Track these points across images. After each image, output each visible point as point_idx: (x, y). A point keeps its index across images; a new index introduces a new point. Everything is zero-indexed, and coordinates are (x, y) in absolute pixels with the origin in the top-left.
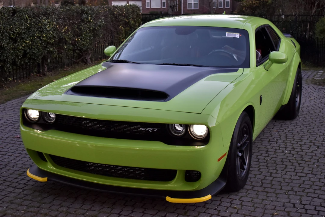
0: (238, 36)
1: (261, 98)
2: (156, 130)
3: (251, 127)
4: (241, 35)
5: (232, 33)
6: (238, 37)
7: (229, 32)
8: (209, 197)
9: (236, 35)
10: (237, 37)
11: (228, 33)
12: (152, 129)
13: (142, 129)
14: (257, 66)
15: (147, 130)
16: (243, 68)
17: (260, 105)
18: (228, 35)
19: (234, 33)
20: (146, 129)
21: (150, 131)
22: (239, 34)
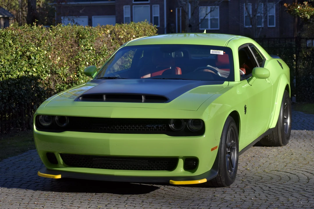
1: (245, 108)
2: (160, 126)
5: (216, 51)
6: (222, 54)
7: (213, 50)
8: (205, 180)
13: (149, 125)
14: (241, 80)
16: (228, 81)
18: (212, 52)
19: (219, 51)
20: (151, 126)
21: (155, 127)
22: (223, 51)
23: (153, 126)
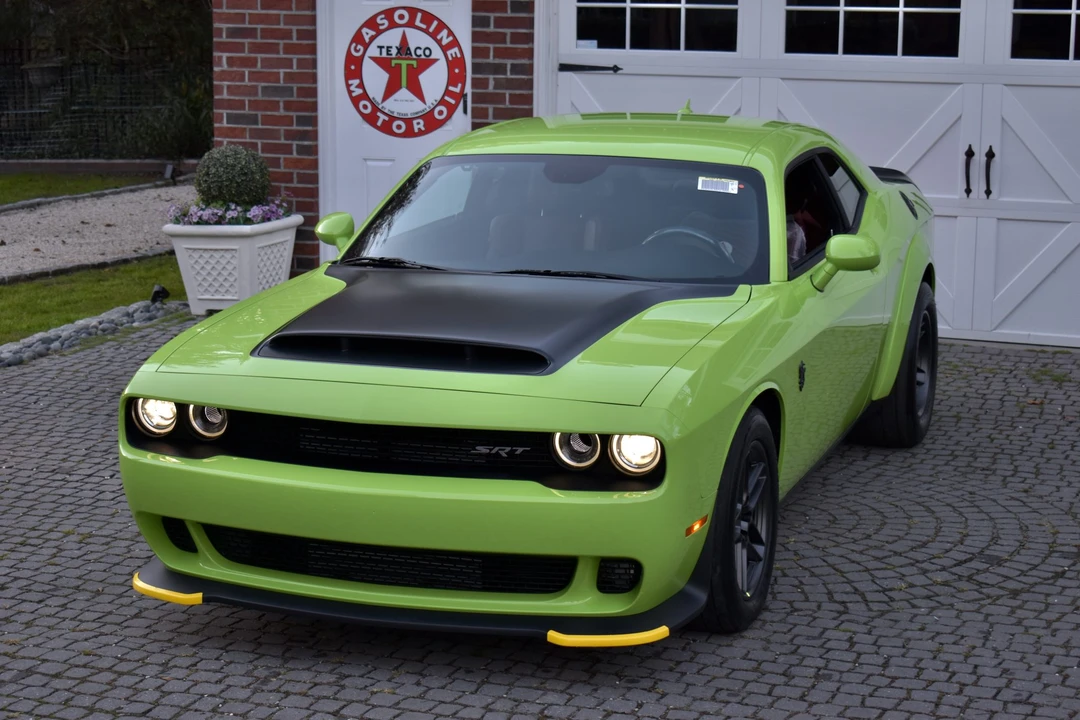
0: (733, 187)
1: (802, 371)
2: (520, 450)
3: (775, 451)
4: (742, 186)
5: (715, 180)
6: (735, 192)
7: (707, 177)
8: (661, 632)
9: (727, 186)
10: (730, 191)
11: (704, 178)
12: (508, 449)
13: (483, 450)
14: (790, 278)
15: (493, 452)
16: (751, 284)
17: (801, 389)
18: (703, 183)
19: (723, 180)
20: (491, 450)
21: (505, 455)
22: (736, 182)
23: (497, 449)
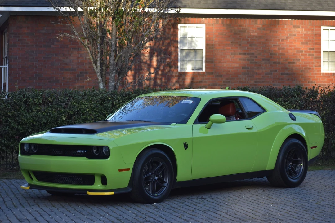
2: (86, 151)
4: (193, 102)
5: (188, 101)
8: (112, 193)
10: (189, 103)
11: (185, 100)
12: (84, 151)
13: (79, 151)
14: (194, 124)
16: (177, 123)
23: (82, 151)
